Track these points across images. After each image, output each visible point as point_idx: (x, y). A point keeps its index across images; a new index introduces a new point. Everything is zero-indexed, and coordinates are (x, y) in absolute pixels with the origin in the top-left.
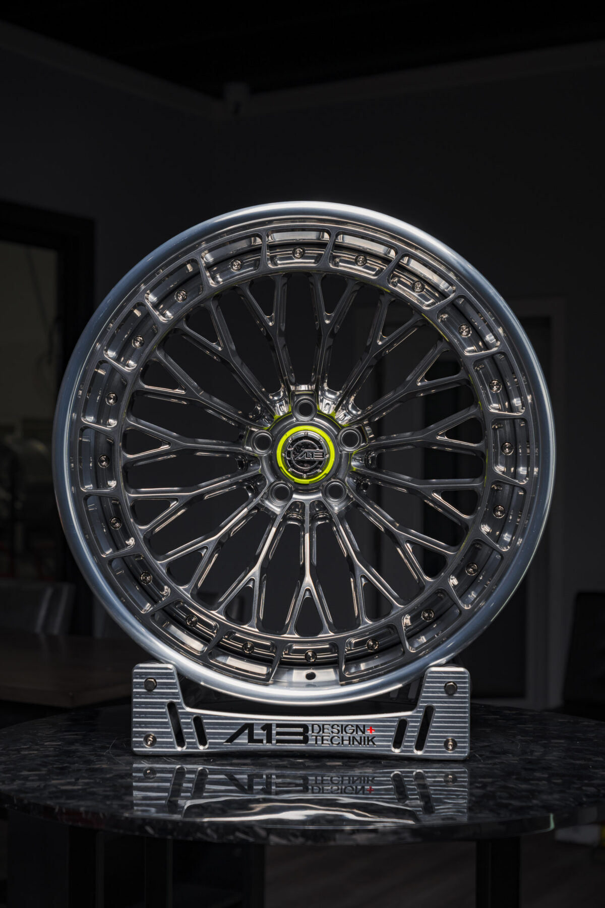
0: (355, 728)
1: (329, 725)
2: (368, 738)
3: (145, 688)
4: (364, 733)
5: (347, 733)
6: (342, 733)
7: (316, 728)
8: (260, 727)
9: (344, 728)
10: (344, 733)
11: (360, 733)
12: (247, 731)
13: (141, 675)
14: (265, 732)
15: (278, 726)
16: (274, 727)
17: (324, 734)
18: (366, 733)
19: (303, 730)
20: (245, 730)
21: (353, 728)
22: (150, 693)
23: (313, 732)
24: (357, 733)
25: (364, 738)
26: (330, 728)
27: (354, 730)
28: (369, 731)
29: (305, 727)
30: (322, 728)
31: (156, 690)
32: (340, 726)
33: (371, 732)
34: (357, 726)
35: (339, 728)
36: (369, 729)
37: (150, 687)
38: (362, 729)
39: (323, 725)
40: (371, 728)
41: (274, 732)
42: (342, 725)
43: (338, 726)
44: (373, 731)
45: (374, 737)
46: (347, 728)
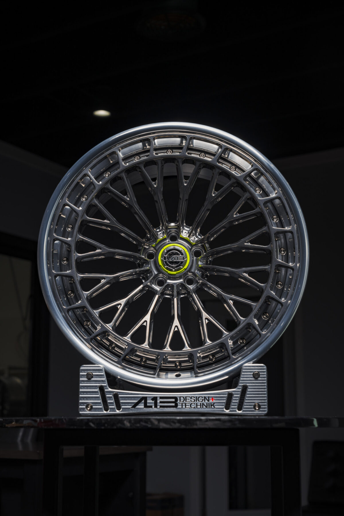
0: (204, 399)
1: (189, 397)
3: (87, 378)
4: (208, 401)
5: (199, 401)
6: (196, 401)
7: (182, 398)
8: (151, 399)
9: (197, 399)
12: (143, 401)
13: (84, 370)
15: (161, 398)
16: (158, 399)
17: (186, 402)
18: (210, 401)
21: (202, 398)
22: (89, 381)
23: (180, 401)
24: (205, 401)
25: (209, 404)
29: (176, 398)
30: (185, 398)
31: (93, 379)
33: (213, 400)
35: (195, 399)
36: (211, 398)
37: (89, 377)
38: (208, 399)
41: (158, 401)
46: (199, 399)
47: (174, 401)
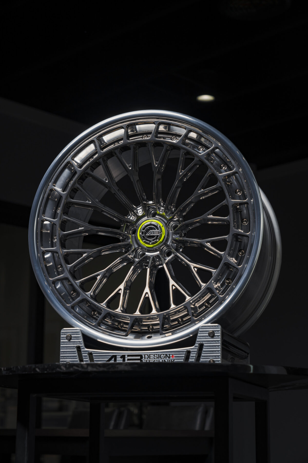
0: (165, 356)
1: (153, 354)
2: (171, 360)
3: (66, 339)
4: (169, 358)
5: (161, 358)
6: (159, 358)
7: (146, 356)
8: (120, 357)
9: (160, 356)
10: (160, 358)
11: (167, 358)
12: (113, 359)
13: (64, 333)
14: (122, 359)
15: (128, 356)
16: (126, 356)
17: (150, 359)
18: (171, 358)
19: (140, 357)
20: (113, 358)
21: (164, 356)
22: (68, 342)
23: (145, 358)
24: (166, 358)
25: (170, 360)
26: (153, 356)
27: (164, 357)
28: (172, 357)
29: (141, 356)
30: (149, 356)
31: (71, 341)
32: (158, 355)
33: (173, 357)
34: (166, 355)
35: (158, 356)
36: (172, 356)
37: (69, 339)
38: (168, 356)
39: (150, 355)
40: (173, 355)
41: (126, 359)
42: (159, 355)
43: (157, 355)
44: (174, 357)
45: (175, 360)
46: (161, 356)
47: (140, 358)
